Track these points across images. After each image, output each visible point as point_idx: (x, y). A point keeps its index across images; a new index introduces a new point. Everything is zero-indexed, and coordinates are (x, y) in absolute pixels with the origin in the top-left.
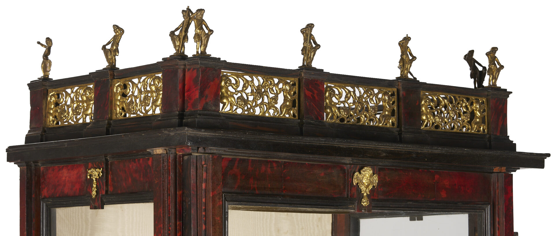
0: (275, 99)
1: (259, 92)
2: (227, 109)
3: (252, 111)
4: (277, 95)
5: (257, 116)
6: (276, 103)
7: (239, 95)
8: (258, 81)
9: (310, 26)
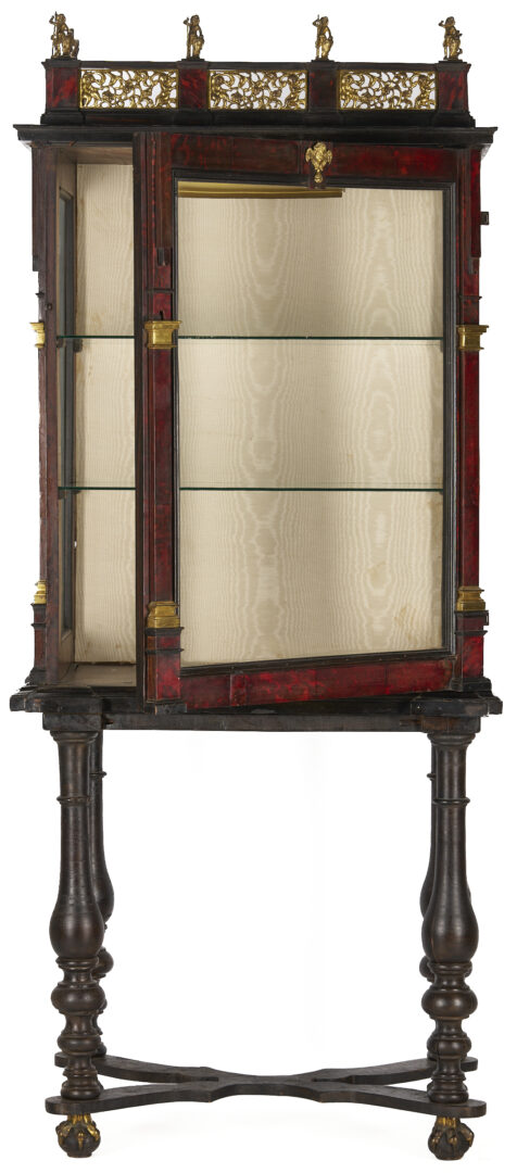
0: (149, 91)
1: (128, 87)
2: (92, 104)
3: (120, 104)
4: (151, 87)
5: (127, 109)
6: (151, 94)
7: (106, 90)
8: (127, 75)
9: (196, 19)
